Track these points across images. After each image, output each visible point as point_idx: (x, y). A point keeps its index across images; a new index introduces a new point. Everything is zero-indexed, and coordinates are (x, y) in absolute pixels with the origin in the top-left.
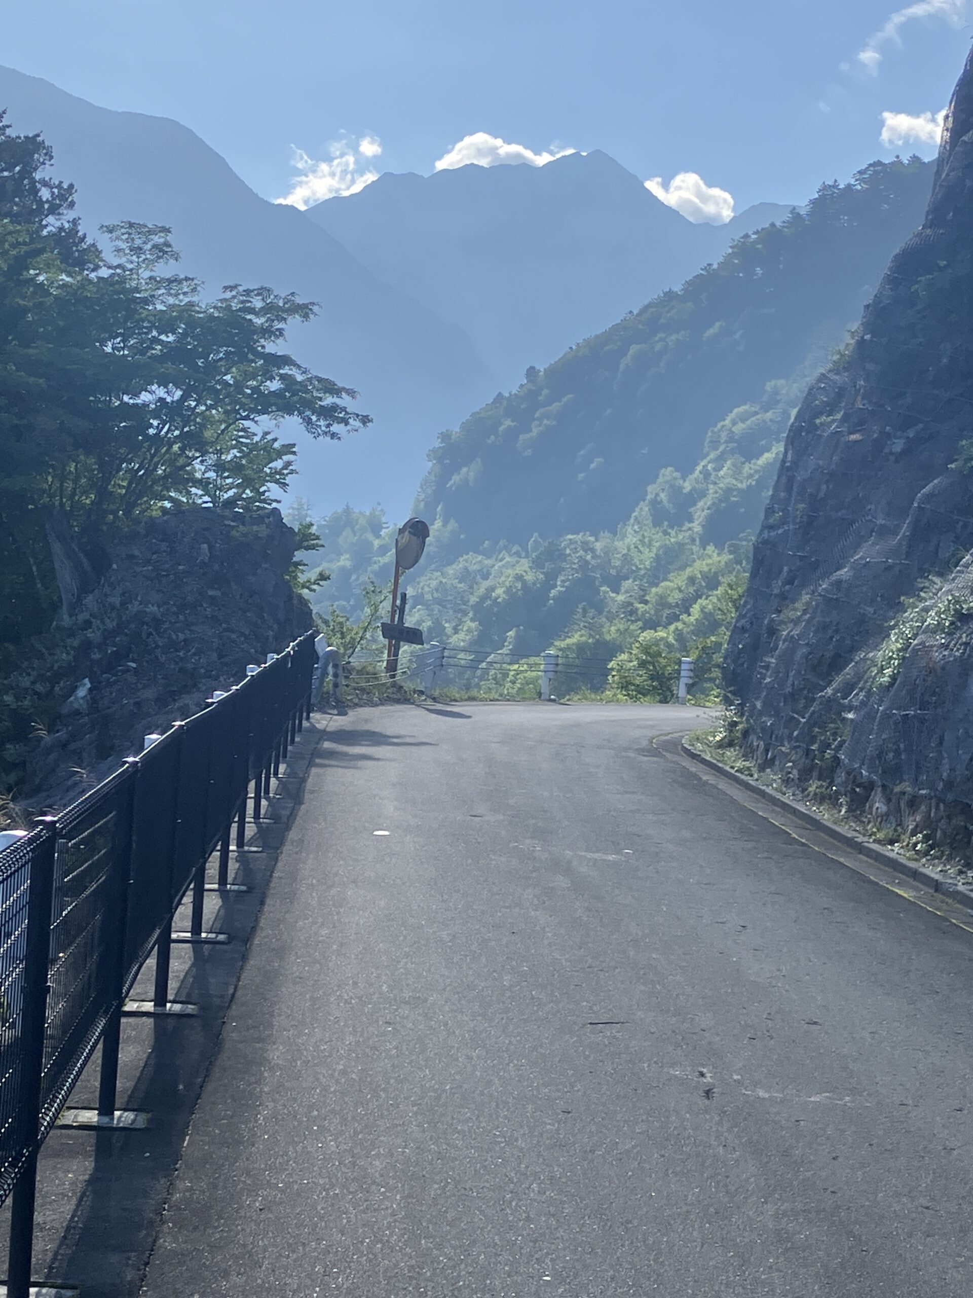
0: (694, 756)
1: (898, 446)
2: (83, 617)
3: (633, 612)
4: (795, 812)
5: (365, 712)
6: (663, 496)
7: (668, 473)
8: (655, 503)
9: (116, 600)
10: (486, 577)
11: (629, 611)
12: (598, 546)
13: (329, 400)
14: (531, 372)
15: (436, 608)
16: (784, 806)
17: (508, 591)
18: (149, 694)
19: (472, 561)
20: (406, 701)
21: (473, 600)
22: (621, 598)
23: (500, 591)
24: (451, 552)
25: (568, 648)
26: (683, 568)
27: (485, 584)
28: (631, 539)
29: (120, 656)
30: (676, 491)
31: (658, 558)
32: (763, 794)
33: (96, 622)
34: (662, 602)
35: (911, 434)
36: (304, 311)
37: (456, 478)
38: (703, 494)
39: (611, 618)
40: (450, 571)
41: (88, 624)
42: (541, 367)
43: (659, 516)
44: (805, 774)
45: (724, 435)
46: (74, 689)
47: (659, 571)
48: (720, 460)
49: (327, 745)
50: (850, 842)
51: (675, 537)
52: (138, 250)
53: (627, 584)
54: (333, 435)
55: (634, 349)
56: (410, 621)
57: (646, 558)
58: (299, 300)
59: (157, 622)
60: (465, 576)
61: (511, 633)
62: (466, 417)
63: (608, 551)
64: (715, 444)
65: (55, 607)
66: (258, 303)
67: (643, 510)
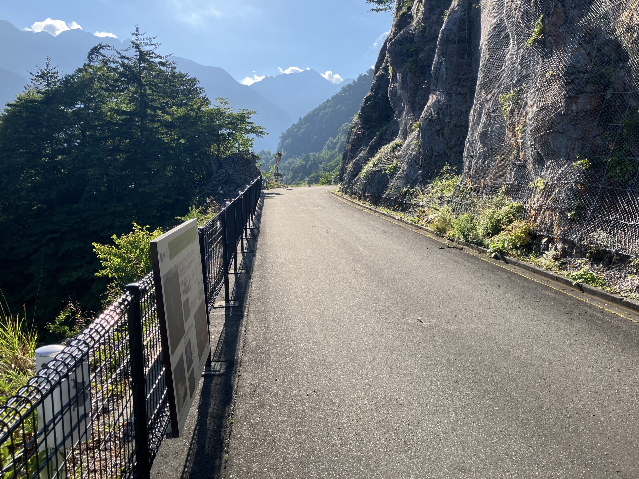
0: (334, 194)
1: (367, 134)
2: (218, 175)
3: (325, 169)
4: (350, 201)
5: (272, 190)
6: (330, 144)
7: (330, 139)
8: (328, 145)
9: (224, 171)
10: (294, 163)
11: (324, 169)
12: (317, 155)
13: (261, 130)
14: (300, 118)
15: (284, 170)
16: (348, 200)
17: (298, 166)
18: (232, 188)
19: (291, 160)
20: (280, 187)
21: (291, 168)
22: (322, 166)
23: (297, 166)
24: (286, 158)
25: (312, 177)
26: (334, 159)
27: (293, 165)
28: (324, 153)
29: (226, 182)
30: (332, 142)
31: (329, 157)
32: (345, 199)
33: (221, 176)
34: (331, 166)
35: (369, 131)
36: (255, 113)
37: (286, 142)
38: (338, 143)
39: (320, 171)
40: (286, 162)
41: (219, 176)
42: (302, 117)
43: (329, 148)
44: (352, 194)
45: (342, 130)
46: (218, 188)
47: (330, 160)
48: (341, 135)
49: (266, 195)
50: (358, 204)
51: (333, 152)
52: (222, 103)
53: (323, 163)
54: (262, 137)
55: (322, 112)
56: (279, 172)
57: (327, 157)
58: (253, 111)
59: (232, 175)
60: (289, 163)
61: (300, 175)
62: (287, 129)
63: (319, 156)
64: (340, 132)
65: (212, 173)
66: (245, 112)
67: (326, 147)
